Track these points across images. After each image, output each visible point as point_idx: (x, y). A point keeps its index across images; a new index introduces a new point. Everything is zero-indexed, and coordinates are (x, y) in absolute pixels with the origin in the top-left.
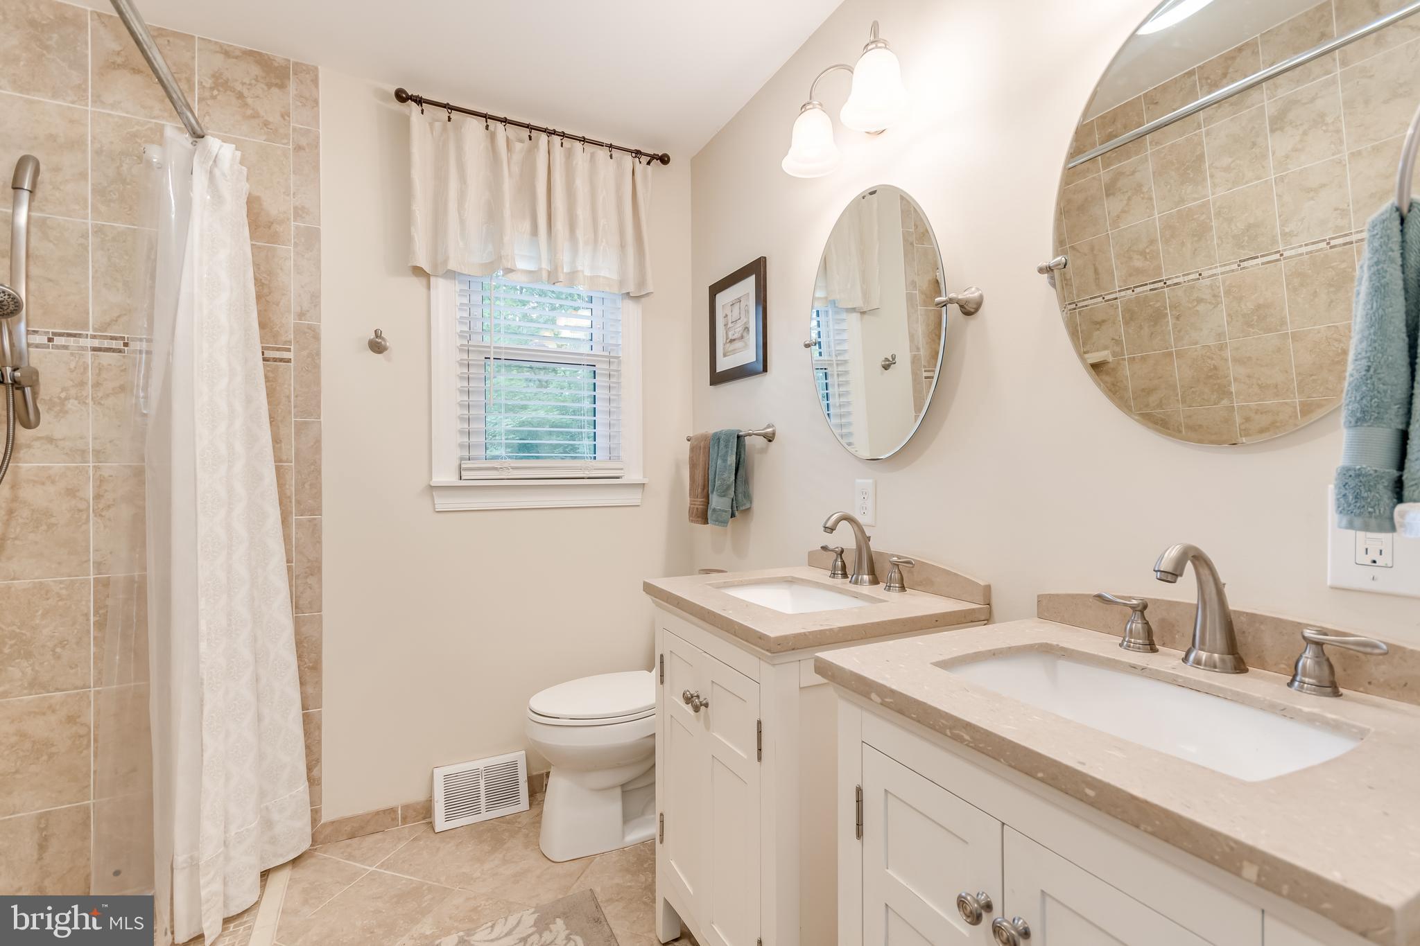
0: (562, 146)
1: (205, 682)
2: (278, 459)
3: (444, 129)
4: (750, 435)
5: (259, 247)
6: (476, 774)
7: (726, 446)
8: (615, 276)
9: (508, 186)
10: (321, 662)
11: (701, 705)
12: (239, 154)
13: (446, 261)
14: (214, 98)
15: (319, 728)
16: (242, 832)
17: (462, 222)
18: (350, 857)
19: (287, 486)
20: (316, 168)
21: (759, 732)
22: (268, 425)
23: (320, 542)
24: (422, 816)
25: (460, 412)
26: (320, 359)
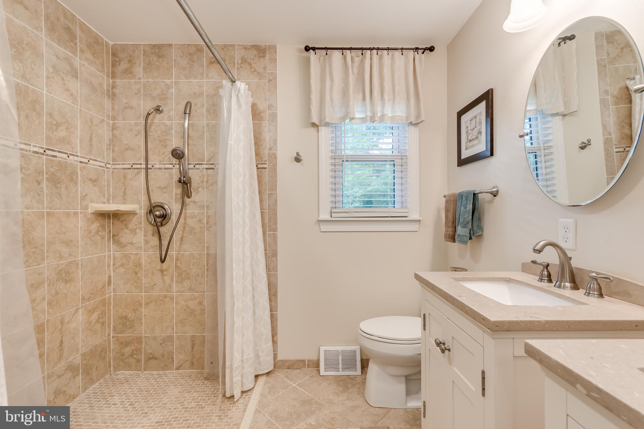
0: (377, 55)
1: (235, 297)
2: (262, 209)
3: (325, 59)
4: (481, 193)
5: (256, 123)
6: (337, 352)
7: (467, 200)
8: (404, 115)
9: (352, 79)
10: (277, 293)
11: (446, 349)
12: (247, 86)
13: (325, 119)
14: (241, 67)
15: (277, 320)
16: (248, 358)
17: (332, 99)
18: (287, 377)
19: (265, 220)
20: (276, 88)
21: (483, 378)
22: (258, 194)
23: (277, 243)
24: (315, 366)
25: (331, 186)
26: (277, 166)
